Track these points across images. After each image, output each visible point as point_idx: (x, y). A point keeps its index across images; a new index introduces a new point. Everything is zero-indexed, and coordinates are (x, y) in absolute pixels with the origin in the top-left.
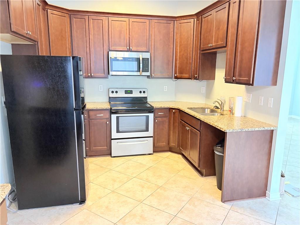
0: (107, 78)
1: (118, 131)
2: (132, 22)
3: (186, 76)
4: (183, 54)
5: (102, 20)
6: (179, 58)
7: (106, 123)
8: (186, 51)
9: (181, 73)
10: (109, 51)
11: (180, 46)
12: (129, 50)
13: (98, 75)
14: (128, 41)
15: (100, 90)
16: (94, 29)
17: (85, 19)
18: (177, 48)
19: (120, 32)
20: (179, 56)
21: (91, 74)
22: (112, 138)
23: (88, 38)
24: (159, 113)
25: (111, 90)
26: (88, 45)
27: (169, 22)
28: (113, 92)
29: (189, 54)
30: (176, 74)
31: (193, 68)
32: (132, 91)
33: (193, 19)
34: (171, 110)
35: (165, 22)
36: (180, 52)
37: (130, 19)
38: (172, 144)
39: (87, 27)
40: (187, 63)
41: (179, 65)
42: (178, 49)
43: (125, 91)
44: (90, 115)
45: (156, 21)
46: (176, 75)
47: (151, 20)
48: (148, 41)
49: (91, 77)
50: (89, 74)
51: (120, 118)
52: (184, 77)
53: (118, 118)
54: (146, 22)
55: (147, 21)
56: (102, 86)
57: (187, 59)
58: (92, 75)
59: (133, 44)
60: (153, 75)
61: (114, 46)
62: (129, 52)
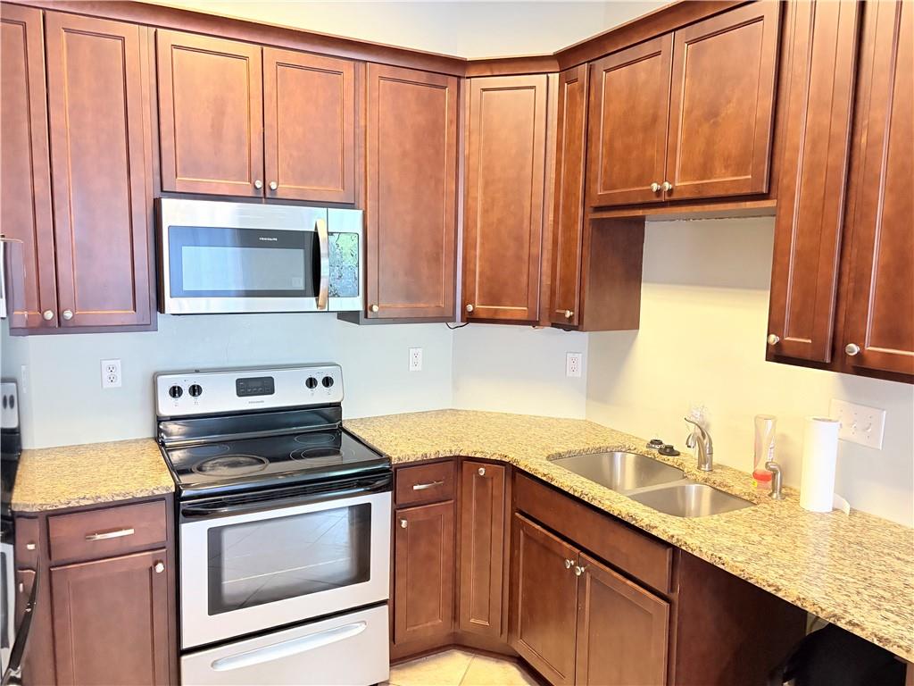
0: (149, 326)
1: (218, 603)
2: (278, 64)
3: (519, 310)
4: (500, 221)
5: (123, 39)
6: (484, 236)
7: (151, 570)
8: (512, 207)
9: (493, 297)
10: (158, 194)
11: (486, 184)
12: (264, 196)
13: (95, 315)
14: (257, 154)
15: (107, 384)
16: (74, 81)
17: (24, 25)
18: (472, 194)
19: (220, 109)
20: (482, 228)
21: (59, 314)
22: (186, 645)
23: (39, 124)
24: (415, 488)
25: (165, 384)
26: (41, 163)
27: (439, 80)
28: (176, 392)
29: (526, 222)
30: (473, 303)
31: (547, 281)
32: (271, 379)
33: (545, 76)
34: (466, 464)
35: (423, 77)
36: (485, 211)
37: (265, 48)
38: (474, 621)
39: (37, 69)
40: (519, 258)
41: (480, 266)
42: (476, 198)
43: (238, 381)
44: (52, 543)
45: (387, 72)
46: (470, 308)
47: (362, 65)
48: (349, 155)
49: (61, 326)
50: (49, 315)
51: (226, 535)
52: (509, 317)
53: (215, 537)
54: (339, 73)
55: (348, 70)
56: (118, 363)
57: (518, 239)
58: (68, 315)
59: (283, 166)
60: (375, 308)
61: (186, 172)
62: (261, 203)
